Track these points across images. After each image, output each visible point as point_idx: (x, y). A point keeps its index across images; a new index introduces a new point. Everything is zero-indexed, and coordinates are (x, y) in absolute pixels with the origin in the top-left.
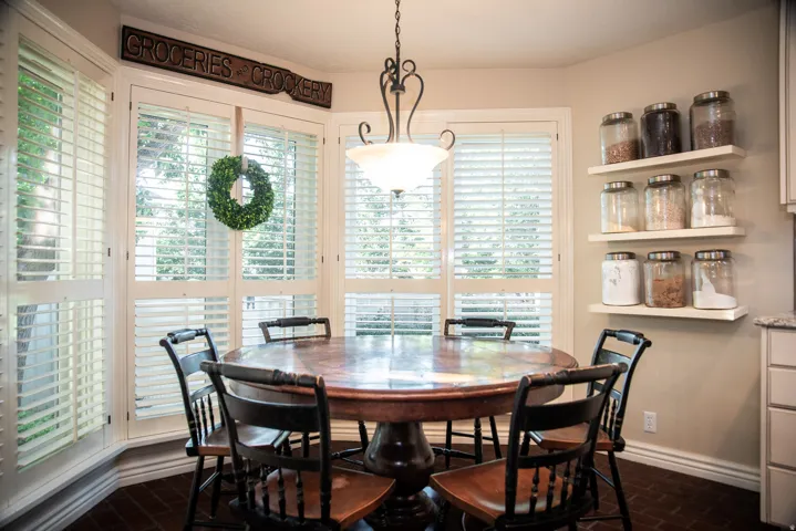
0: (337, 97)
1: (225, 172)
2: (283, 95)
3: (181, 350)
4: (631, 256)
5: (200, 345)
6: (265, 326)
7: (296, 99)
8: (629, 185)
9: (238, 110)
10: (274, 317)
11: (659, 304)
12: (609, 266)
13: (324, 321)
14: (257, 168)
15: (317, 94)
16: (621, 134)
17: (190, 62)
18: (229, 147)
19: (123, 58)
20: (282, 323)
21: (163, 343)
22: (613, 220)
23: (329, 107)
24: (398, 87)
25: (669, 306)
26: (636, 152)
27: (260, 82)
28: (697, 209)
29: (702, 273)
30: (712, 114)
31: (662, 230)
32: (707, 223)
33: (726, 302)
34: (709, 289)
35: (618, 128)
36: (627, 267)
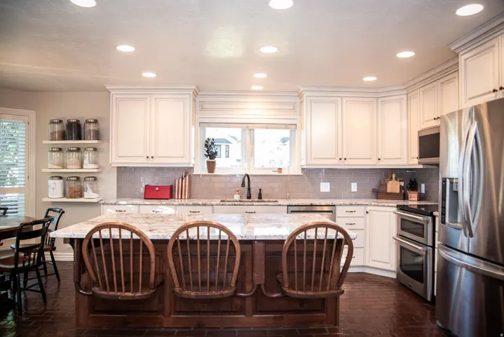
4: (61, 178)
8: (60, 150)
11: (71, 197)
12: (51, 182)
16: (57, 128)
22: (52, 163)
25: (75, 198)
26: (63, 137)
28: (86, 161)
29: (87, 185)
30: (92, 127)
31: (73, 169)
32: (89, 167)
33: (95, 195)
34: (90, 191)
35: (56, 125)
36: (59, 183)
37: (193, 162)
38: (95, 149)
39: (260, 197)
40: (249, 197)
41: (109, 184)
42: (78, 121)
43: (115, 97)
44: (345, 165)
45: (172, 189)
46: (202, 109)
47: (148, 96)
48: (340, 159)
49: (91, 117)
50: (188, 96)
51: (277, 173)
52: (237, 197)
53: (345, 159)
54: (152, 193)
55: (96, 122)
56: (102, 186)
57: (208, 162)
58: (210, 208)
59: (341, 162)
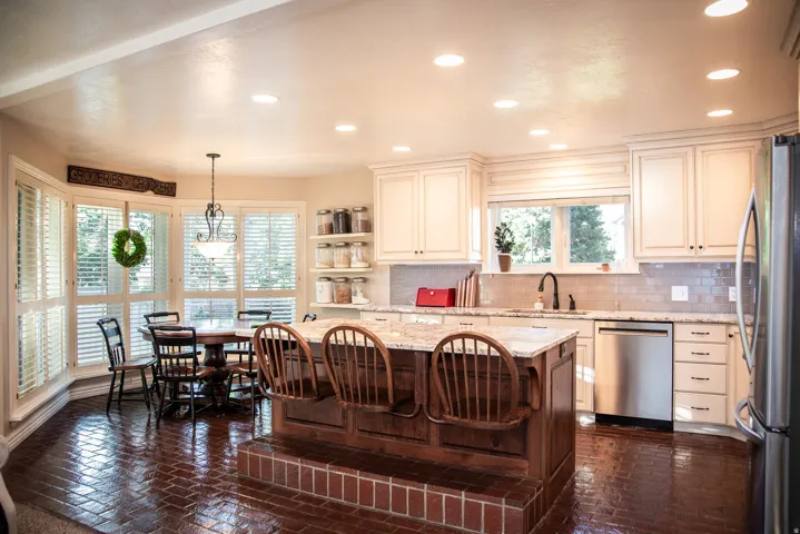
0: (179, 191)
1: (122, 237)
2: (150, 192)
3: (105, 326)
4: (329, 279)
5: (113, 325)
6: (147, 317)
7: (156, 193)
8: (329, 245)
9: (127, 203)
10: (150, 312)
11: (338, 303)
12: (318, 284)
13: (176, 314)
14: (138, 235)
15: (168, 189)
16: (326, 220)
17: (101, 180)
18: (121, 223)
19: (69, 181)
20: (155, 315)
21: (98, 323)
22: (320, 260)
23: (174, 195)
24: (213, 215)
25: (342, 303)
26: (331, 231)
27: (138, 187)
28: (354, 258)
29: (357, 287)
30: (360, 216)
31: (340, 268)
32: (358, 266)
33: (365, 301)
34: (360, 295)
35: (324, 217)
36: (326, 284)
37: (478, 257)
38: (364, 244)
39: (573, 306)
40: (556, 306)
41: (382, 287)
42: (346, 210)
43: (379, 178)
44: (699, 257)
45: (452, 294)
46: (492, 183)
47: (416, 174)
48: (692, 248)
49: (359, 205)
50: (463, 169)
51: (601, 272)
52: (539, 306)
53: (701, 247)
54: (426, 299)
55: (364, 209)
56: (373, 290)
57: (500, 257)
58: (485, 319)
59: (693, 252)
